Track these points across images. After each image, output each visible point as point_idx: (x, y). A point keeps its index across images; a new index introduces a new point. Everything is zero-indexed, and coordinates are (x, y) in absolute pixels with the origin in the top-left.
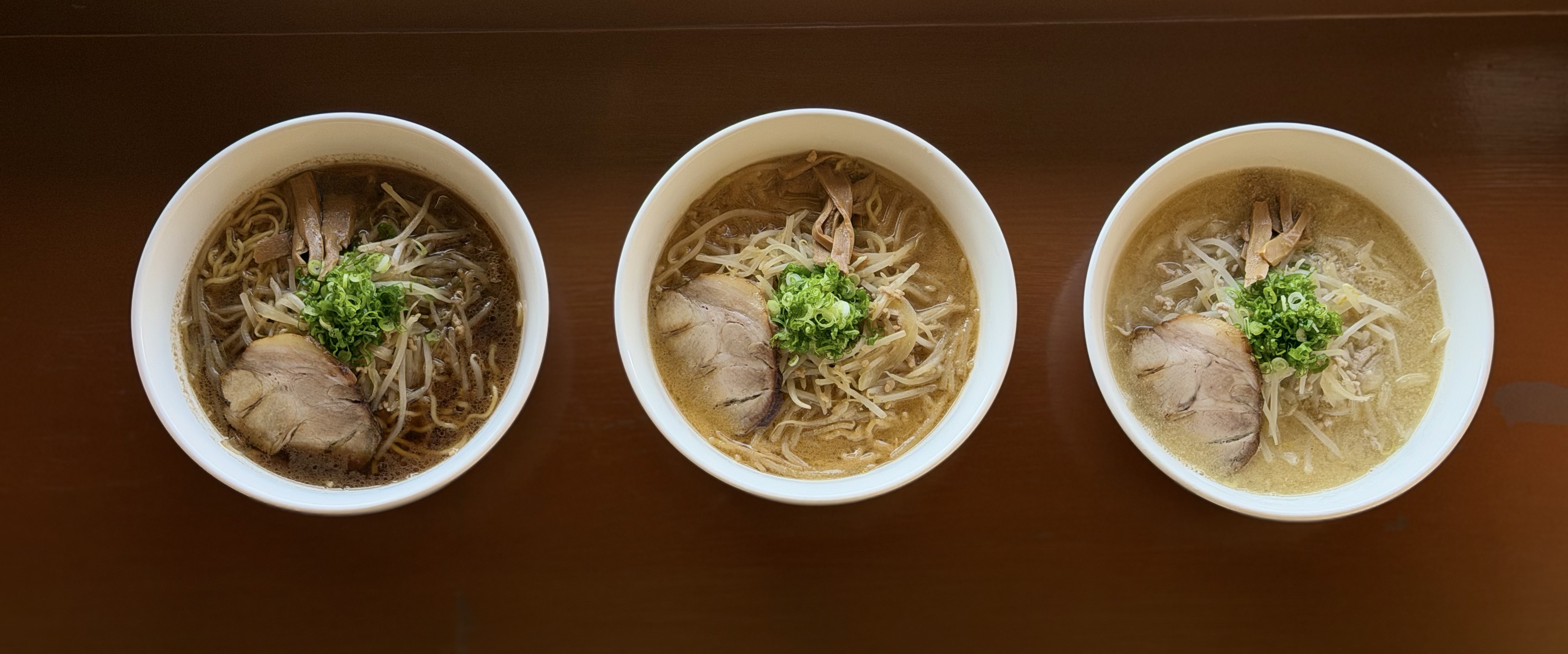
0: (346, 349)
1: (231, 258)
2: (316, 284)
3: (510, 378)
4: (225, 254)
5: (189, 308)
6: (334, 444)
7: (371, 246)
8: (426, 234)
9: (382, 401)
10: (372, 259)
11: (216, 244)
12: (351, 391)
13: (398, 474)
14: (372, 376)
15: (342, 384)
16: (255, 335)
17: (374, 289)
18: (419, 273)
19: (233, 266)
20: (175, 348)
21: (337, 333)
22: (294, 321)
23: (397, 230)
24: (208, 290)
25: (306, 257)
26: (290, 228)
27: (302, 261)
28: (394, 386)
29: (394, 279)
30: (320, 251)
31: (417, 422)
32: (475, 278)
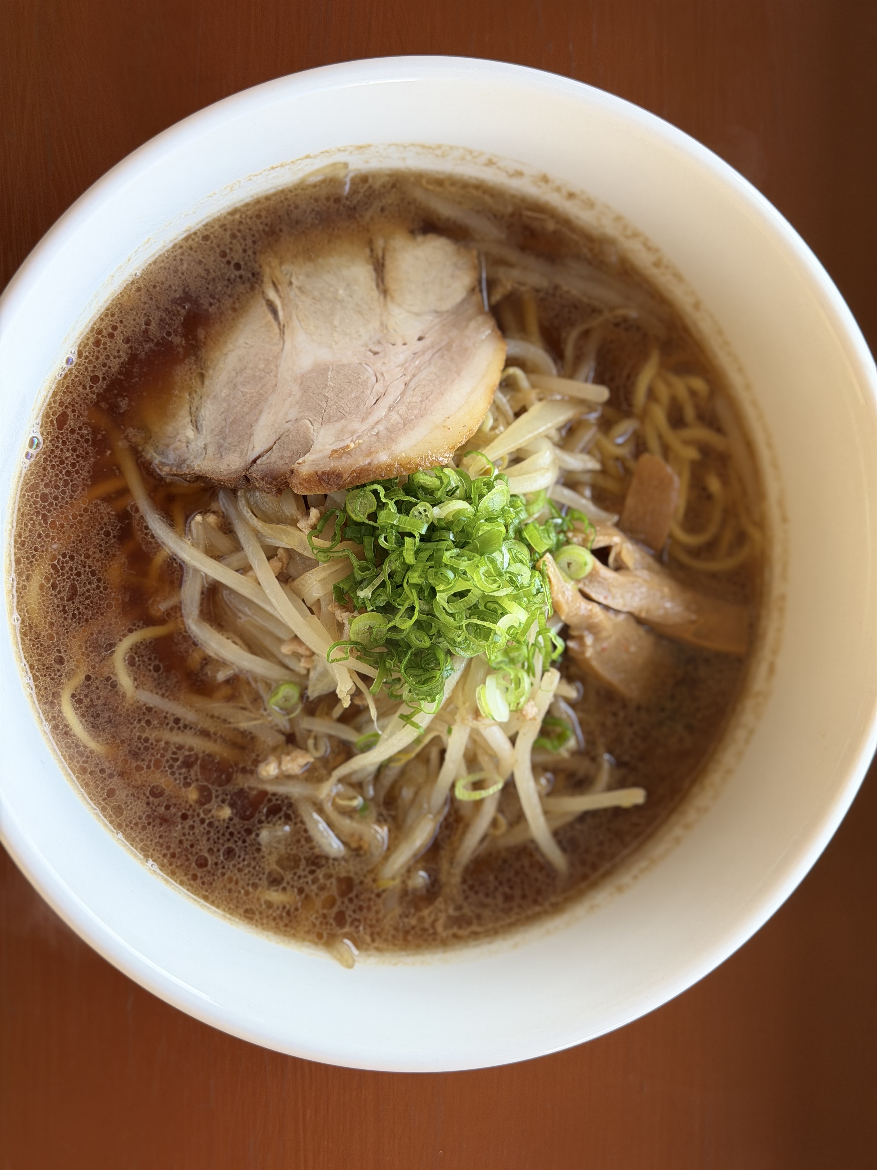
0: (372, 515)
2: (541, 544)
9: (223, 516)
10: (517, 683)
12: (280, 469)
16: (512, 365)
19: (659, 415)
21: (417, 521)
24: (643, 338)
25: (603, 554)
26: (667, 557)
27: (598, 542)
29: (449, 701)
30: (595, 589)
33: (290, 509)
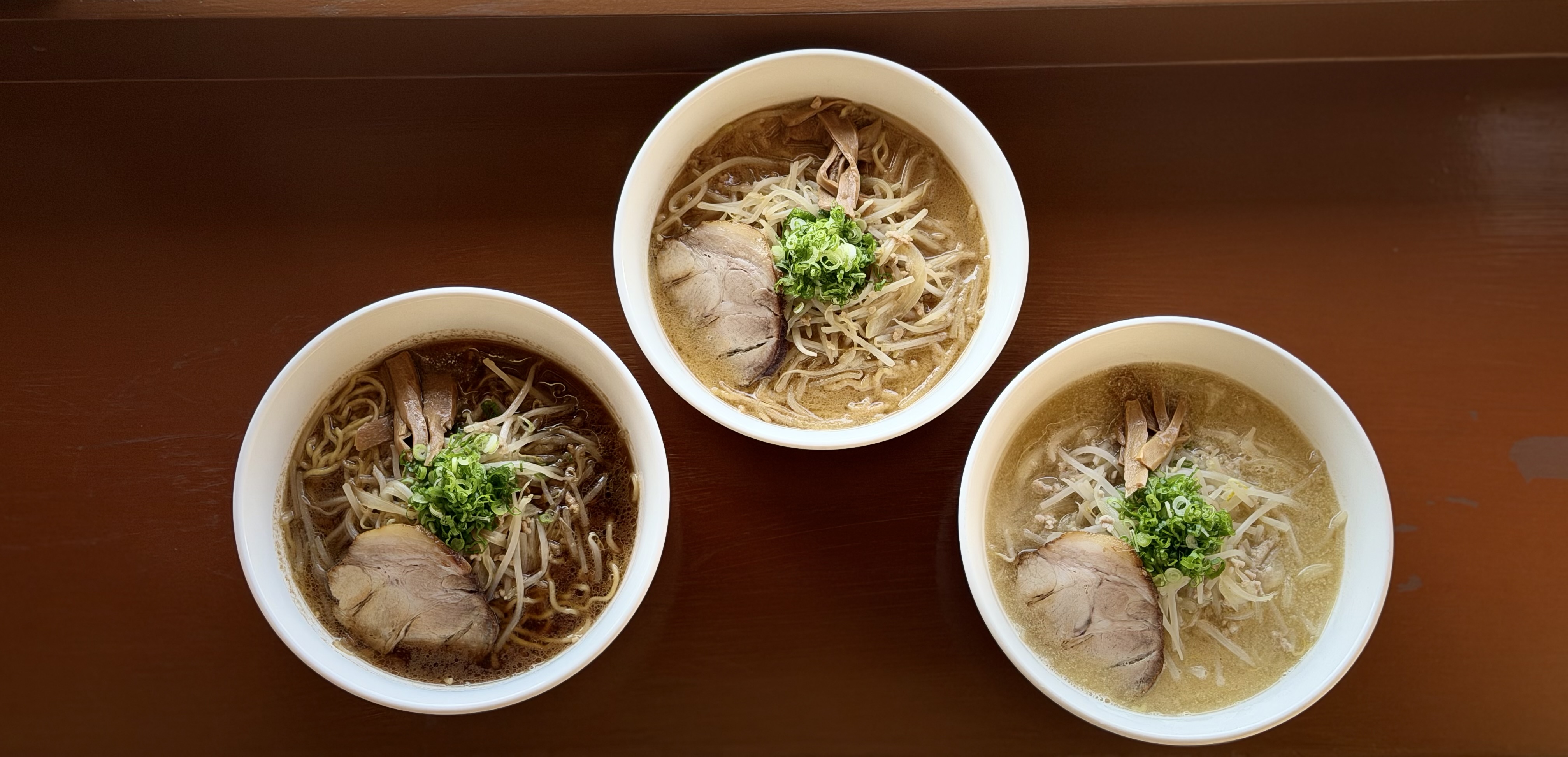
0: (458, 537)
1: (330, 447)
2: (423, 470)
3: (629, 556)
4: (324, 443)
5: (289, 503)
6: (450, 637)
7: (477, 426)
8: (531, 409)
9: (497, 590)
10: (480, 440)
11: (313, 434)
12: (466, 581)
13: (520, 665)
14: (487, 562)
15: (456, 574)
16: (361, 528)
17: (484, 472)
18: (528, 451)
19: (333, 455)
20: (279, 546)
21: (449, 521)
22: (403, 511)
23: (501, 406)
24: (308, 483)
25: (410, 441)
26: (391, 411)
27: (406, 446)
28: (510, 573)
29: (503, 460)
30: (425, 435)
31: (534, 609)
32: (586, 453)
33: (477, 567)
